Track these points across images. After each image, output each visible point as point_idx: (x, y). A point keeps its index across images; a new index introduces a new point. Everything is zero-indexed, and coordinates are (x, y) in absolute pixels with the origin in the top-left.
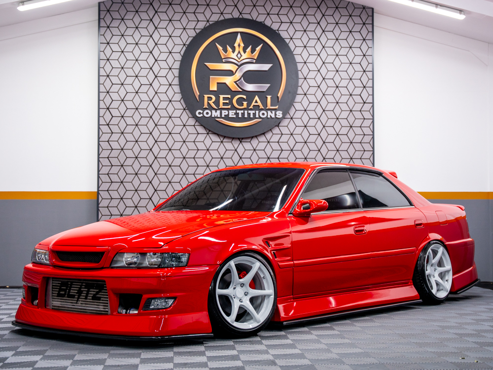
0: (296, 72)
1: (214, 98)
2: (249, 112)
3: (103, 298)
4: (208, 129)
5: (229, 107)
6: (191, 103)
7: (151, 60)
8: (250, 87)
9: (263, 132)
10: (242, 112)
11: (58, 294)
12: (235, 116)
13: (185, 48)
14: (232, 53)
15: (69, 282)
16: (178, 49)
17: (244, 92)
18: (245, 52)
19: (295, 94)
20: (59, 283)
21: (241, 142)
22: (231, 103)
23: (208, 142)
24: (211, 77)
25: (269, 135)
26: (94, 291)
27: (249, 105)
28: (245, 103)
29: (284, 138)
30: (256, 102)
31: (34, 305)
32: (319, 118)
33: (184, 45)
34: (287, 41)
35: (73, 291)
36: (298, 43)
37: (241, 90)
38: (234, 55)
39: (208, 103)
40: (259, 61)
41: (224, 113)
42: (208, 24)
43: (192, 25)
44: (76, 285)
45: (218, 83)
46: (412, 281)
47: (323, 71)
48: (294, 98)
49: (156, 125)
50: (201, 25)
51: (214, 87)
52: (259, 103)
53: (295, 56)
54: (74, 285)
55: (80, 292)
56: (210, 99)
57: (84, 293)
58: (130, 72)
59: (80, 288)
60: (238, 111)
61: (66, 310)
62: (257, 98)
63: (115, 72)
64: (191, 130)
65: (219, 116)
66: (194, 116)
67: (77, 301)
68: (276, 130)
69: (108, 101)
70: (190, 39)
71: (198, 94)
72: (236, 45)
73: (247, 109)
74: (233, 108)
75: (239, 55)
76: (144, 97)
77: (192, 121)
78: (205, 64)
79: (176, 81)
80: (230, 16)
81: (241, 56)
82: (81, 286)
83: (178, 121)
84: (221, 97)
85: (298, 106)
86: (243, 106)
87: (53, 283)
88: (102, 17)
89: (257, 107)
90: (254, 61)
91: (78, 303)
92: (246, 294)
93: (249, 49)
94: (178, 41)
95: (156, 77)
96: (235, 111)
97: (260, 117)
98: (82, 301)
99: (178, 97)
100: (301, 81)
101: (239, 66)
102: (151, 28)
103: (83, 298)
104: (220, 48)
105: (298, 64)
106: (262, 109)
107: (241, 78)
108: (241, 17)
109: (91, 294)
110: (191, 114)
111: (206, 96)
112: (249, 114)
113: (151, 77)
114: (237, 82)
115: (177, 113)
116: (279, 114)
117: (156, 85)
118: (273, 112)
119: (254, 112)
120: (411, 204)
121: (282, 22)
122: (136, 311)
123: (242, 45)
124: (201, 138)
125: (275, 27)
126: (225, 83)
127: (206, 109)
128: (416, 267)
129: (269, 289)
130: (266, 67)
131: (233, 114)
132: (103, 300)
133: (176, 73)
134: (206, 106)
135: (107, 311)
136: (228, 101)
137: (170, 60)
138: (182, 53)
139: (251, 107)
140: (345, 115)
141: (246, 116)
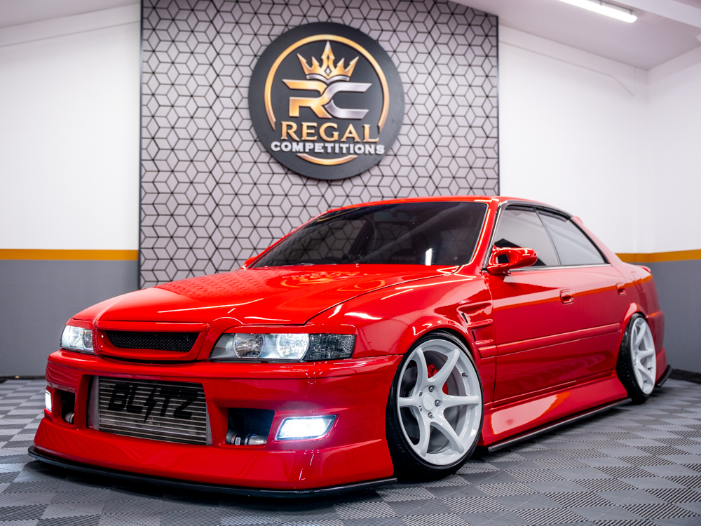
0: (402, 95)
1: (295, 126)
2: (342, 145)
3: (195, 414)
4: (286, 168)
5: (315, 138)
6: (264, 133)
7: (211, 75)
8: (342, 113)
9: (358, 173)
10: (332, 145)
11: (109, 404)
12: (322, 151)
13: (256, 60)
14: (319, 68)
15: (131, 384)
16: (247, 60)
17: (335, 119)
18: (335, 66)
19: (400, 123)
20: (111, 387)
21: (330, 185)
22: (317, 133)
23: (286, 184)
24: (291, 98)
25: (366, 177)
26: (177, 403)
27: (341, 136)
28: (336, 134)
29: (386, 181)
30: (350, 132)
31: (66, 421)
32: (430, 156)
33: (255, 56)
34: (390, 54)
35: (139, 401)
36: (404, 57)
37: (330, 117)
38: (321, 71)
39: (288, 133)
40: (354, 78)
41: (309, 146)
42: (286, 29)
43: (266, 30)
44: (143, 390)
45: (300, 107)
46: (615, 371)
47: (436, 94)
48: (399, 128)
49: (218, 161)
50: (278, 31)
51: (294, 112)
52: (354, 134)
53: (401, 74)
54: (140, 390)
55: (151, 404)
56: (290, 127)
57: (159, 405)
58: (183, 90)
59: (152, 395)
60: (327, 145)
61: (125, 433)
62: (351, 127)
63: (163, 90)
64: (264, 168)
65: (302, 150)
66: (269, 151)
67: (146, 418)
68: (375, 171)
69: (153, 128)
70: (263, 49)
71: (274, 120)
72: (324, 57)
73: (339, 141)
74: (321, 140)
75: (328, 71)
76: (202, 124)
77: (265, 157)
78: (285, 81)
79: (245, 103)
80: (315, 20)
81: (331, 71)
82: (154, 391)
83: (246, 157)
84: (305, 125)
85: (403, 139)
86: (333, 137)
87: (100, 386)
88: (145, 15)
89: (352, 139)
90: (348, 79)
91: (147, 422)
92: (437, 403)
93: (341, 63)
94: (247, 50)
95: (218, 97)
96: (322, 144)
97: (355, 153)
98: (154, 418)
99: (247, 124)
100: (407, 107)
101: (328, 85)
102: (212, 32)
103: (157, 414)
104: (303, 60)
105: (404, 85)
106: (358, 142)
107: (330, 101)
108: (329, 21)
109: (172, 407)
110: (265, 147)
111: (285, 124)
112: (341, 148)
113: (211, 96)
114: (326, 106)
115: (246, 146)
116: (381, 149)
117: (217, 108)
118: (373, 146)
119: (347, 145)
120: (606, 261)
121: (382, 30)
122: (261, 439)
123: (332, 57)
124: (277, 179)
125: (374, 35)
126: (309, 107)
127: (284, 140)
130: (363, 87)
131: (321, 148)
132: (195, 419)
133: (245, 92)
134: (284, 136)
135: (205, 439)
136: (313, 131)
137: (237, 76)
138: (253, 66)
139: (344, 139)
140: (462, 152)
141: (337, 150)
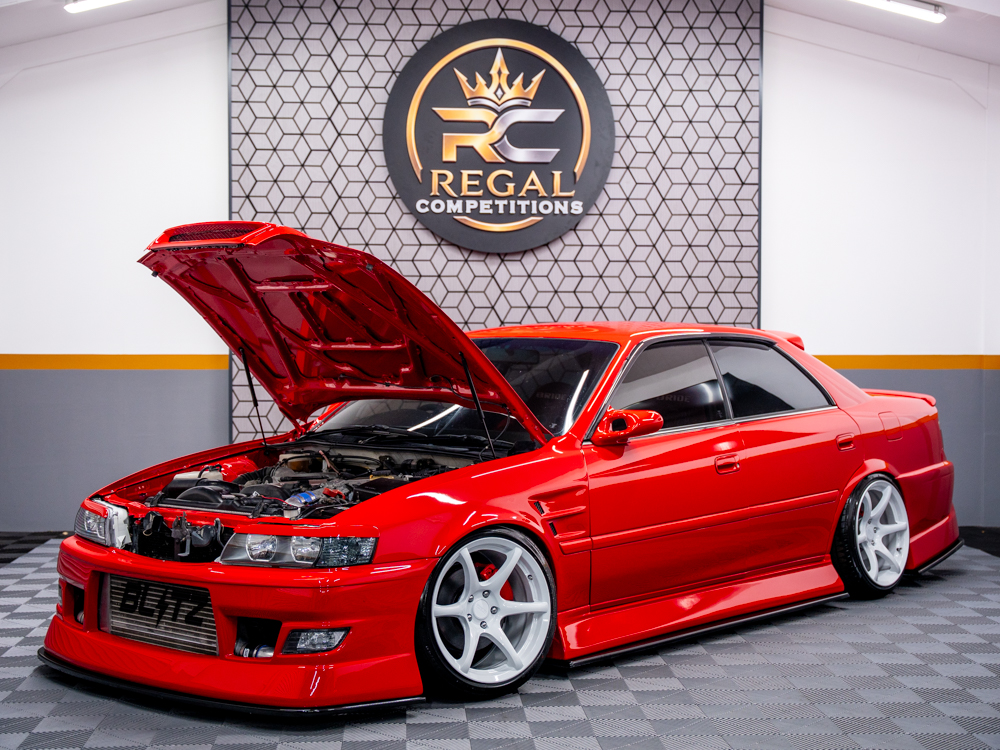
0: (610, 123)
1: (450, 176)
2: (519, 202)
3: (206, 621)
4: (439, 237)
5: (480, 193)
6: (407, 186)
7: (330, 103)
8: (520, 155)
9: (545, 243)
10: (506, 202)
11: (121, 605)
12: (491, 211)
13: (394, 79)
14: (486, 88)
15: (142, 583)
16: (381, 80)
17: (509, 164)
18: (510, 85)
19: (608, 166)
20: (123, 585)
21: (503, 261)
22: (483, 185)
23: (439, 260)
24: (445, 134)
25: (556, 248)
26: (189, 607)
27: (518, 189)
28: (511, 186)
29: (587, 253)
30: (532, 183)
31: (77, 620)
32: (654, 215)
33: (394, 72)
34: (593, 63)
35: (151, 603)
36: (615, 67)
37: (503, 161)
38: (489, 93)
39: (440, 185)
40: (538, 102)
41: (471, 205)
42: (439, 31)
43: (408, 33)
44: (155, 591)
45: (458, 147)
46: (829, 555)
47: (663, 121)
48: (606, 175)
49: (340, 229)
50: (426, 33)
51: (450, 155)
52: (538, 186)
53: (608, 92)
54: (152, 590)
55: (163, 606)
56: (443, 177)
57: (171, 609)
58: (289, 127)
59: (163, 597)
60: (497, 202)
61: (137, 638)
62: (533, 176)
63: (260, 126)
64: (407, 237)
65: (460, 211)
66: (413, 212)
67: (158, 622)
68: (571, 238)
69: (247, 182)
70: (405, 61)
71: (421, 168)
72: (494, 72)
73: (515, 197)
74: (488, 195)
75: (499, 93)
76: (316, 173)
77: (408, 221)
78: (434, 109)
79: (378, 143)
80: (481, 16)
81: (504, 93)
82: (165, 593)
83: (381, 221)
84: (465, 173)
85: (613, 190)
86: (506, 191)
87: (111, 583)
88: (234, 18)
89: (535, 193)
90: (529, 104)
91: (159, 627)
92: (494, 611)
93: (519, 80)
94: (381, 64)
95: (339, 134)
96: (491, 202)
97: (539, 214)
98: (166, 623)
99: (382, 173)
100: (619, 142)
101: (500, 114)
102: (330, 39)
103: (168, 619)
104: (462, 78)
105: (613, 108)
106: (544, 198)
107: (503, 137)
108: (503, 16)
109: (184, 611)
110: (408, 207)
111: (435, 173)
112: (518, 207)
113: (330, 134)
114: (496, 145)
115: (380, 206)
116: (577, 207)
117: (339, 151)
118: (566, 203)
119: (528, 203)
120: (830, 402)
121: (583, 27)
122: (270, 651)
123: (506, 72)
124: (425, 253)
125: (569, 35)
126: (472, 147)
127: (435, 197)
128: (839, 527)
129: (540, 600)
130: (552, 115)
131: (488, 207)
132: (206, 626)
133: (378, 126)
134: (435, 191)
135: (214, 649)
136: (477, 183)
137: (367, 103)
138: (390, 88)
139: (523, 194)
140: (704, 207)
141: (512, 210)
